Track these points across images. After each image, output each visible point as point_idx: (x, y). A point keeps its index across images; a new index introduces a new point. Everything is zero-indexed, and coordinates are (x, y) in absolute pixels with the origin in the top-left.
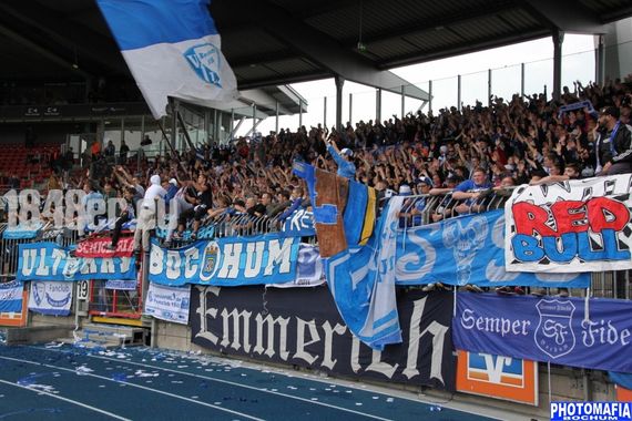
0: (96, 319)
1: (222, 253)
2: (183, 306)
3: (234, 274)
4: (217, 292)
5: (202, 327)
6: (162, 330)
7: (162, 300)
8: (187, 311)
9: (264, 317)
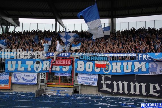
0: (49, 86)
1: (112, 65)
2: (95, 80)
3: (119, 71)
4: (110, 77)
5: (104, 86)
6: (83, 88)
7: (84, 79)
8: (97, 82)
9: (134, 83)
